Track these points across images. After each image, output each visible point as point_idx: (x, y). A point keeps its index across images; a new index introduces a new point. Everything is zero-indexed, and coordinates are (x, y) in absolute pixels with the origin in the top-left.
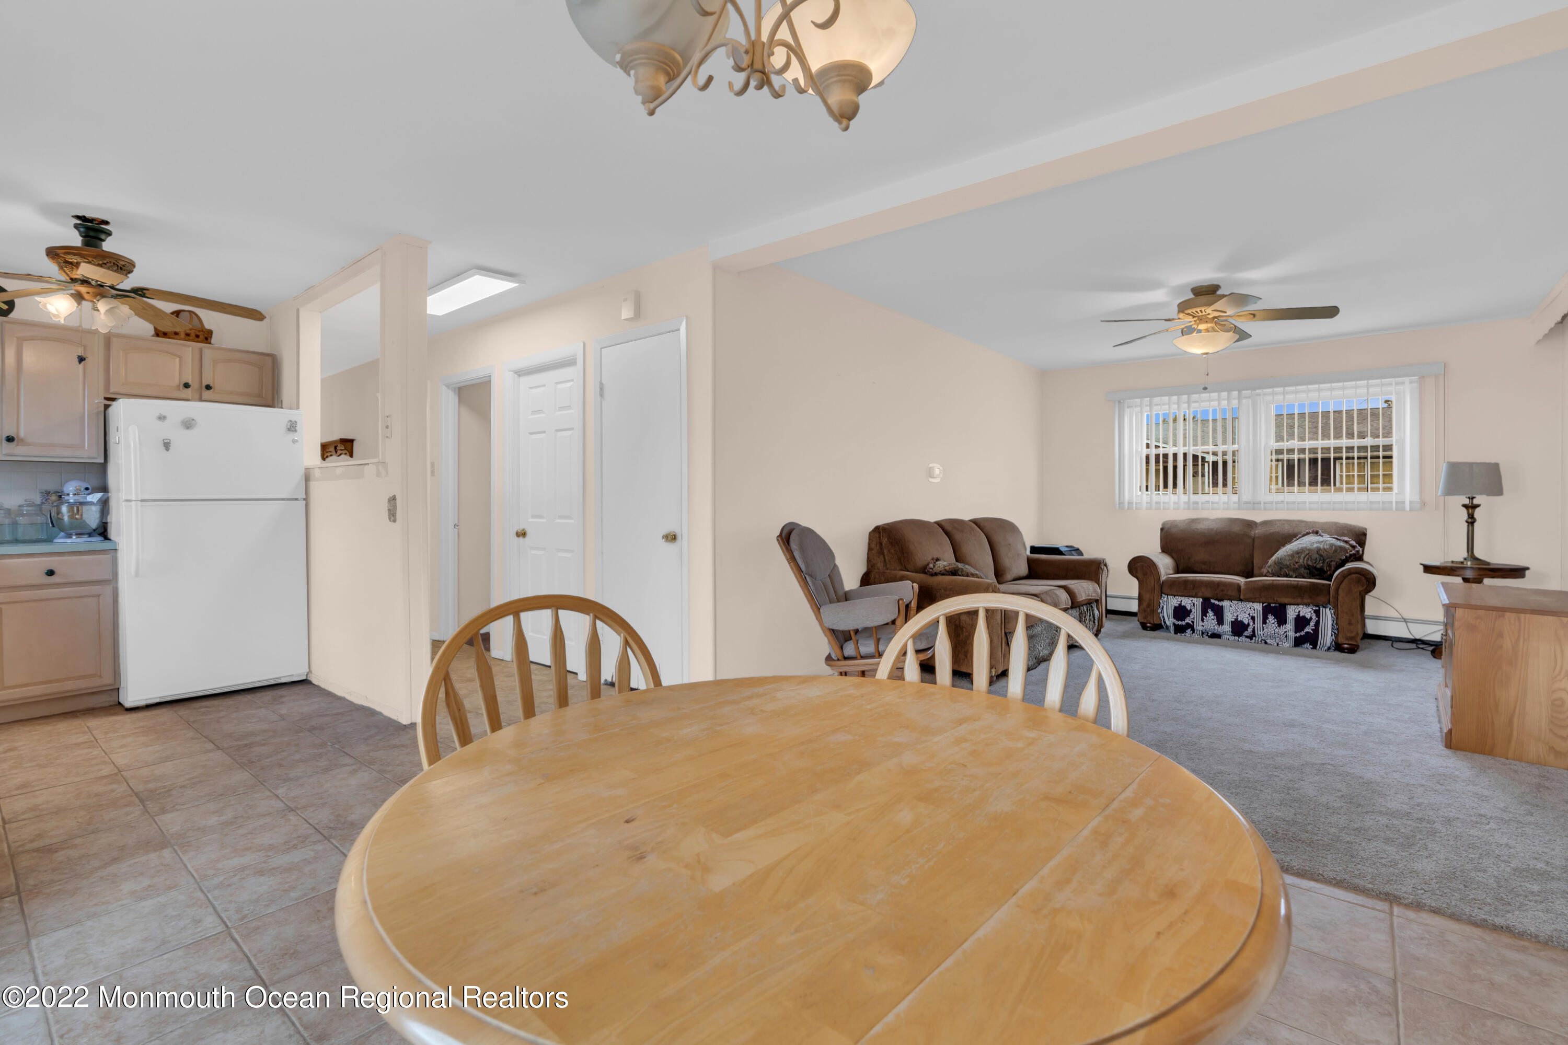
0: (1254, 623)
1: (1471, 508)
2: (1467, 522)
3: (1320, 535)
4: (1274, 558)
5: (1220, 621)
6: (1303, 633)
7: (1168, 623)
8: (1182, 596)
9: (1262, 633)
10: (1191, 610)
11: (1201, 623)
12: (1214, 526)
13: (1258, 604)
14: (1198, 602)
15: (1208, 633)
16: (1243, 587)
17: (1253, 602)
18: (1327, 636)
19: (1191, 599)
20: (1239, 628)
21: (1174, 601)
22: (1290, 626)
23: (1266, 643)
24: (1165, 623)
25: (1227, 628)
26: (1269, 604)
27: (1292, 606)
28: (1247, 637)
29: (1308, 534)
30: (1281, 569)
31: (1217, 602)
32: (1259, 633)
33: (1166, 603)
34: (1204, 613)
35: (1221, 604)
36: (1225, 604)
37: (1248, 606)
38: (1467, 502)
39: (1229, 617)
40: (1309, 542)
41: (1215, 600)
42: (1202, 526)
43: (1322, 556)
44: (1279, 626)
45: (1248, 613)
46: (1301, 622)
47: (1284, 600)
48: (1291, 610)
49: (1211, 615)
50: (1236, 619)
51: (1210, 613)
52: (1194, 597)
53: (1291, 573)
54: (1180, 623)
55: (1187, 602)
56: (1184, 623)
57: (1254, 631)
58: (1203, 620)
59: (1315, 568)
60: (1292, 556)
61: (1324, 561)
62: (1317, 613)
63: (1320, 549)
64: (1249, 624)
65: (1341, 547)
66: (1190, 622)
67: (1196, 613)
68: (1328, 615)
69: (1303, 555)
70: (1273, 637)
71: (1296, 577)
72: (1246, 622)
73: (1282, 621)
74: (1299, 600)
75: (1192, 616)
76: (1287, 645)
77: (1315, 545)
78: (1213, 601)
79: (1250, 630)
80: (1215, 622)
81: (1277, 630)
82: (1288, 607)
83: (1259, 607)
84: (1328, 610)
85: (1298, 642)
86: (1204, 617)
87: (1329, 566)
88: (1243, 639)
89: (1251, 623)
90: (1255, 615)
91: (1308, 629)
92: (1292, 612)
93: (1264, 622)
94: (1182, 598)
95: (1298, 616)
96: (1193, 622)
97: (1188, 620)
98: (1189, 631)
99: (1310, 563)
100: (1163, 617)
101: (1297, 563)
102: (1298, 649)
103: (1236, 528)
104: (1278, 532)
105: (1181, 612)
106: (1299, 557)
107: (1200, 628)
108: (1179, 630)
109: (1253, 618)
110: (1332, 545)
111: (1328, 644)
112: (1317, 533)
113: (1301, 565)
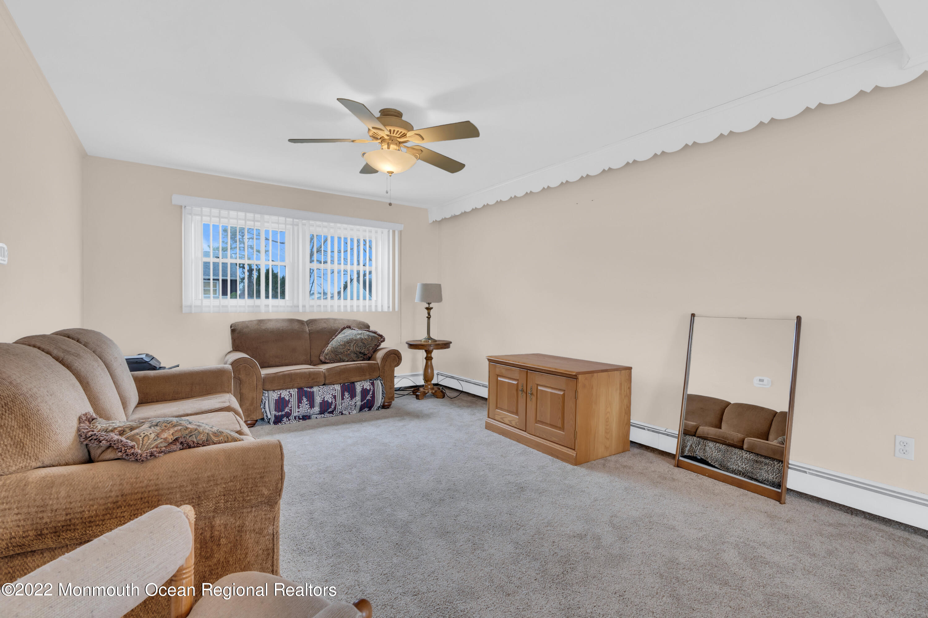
0: (336, 401)
1: (429, 309)
2: (427, 317)
3: (353, 329)
4: (329, 347)
5: (312, 406)
6: (365, 401)
7: (269, 416)
8: (280, 389)
9: (341, 407)
10: (289, 400)
11: (297, 410)
13: (337, 385)
14: (294, 392)
15: (299, 417)
16: (327, 374)
17: (334, 385)
18: (379, 400)
19: (288, 390)
20: (326, 408)
21: (274, 396)
22: (358, 398)
23: (342, 414)
24: (267, 416)
25: (317, 409)
26: (344, 384)
27: (358, 383)
28: (329, 413)
29: (344, 329)
30: (338, 356)
31: (309, 390)
32: (339, 407)
33: (267, 399)
34: (300, 401)
35: (312, 390)
36: (315, 389)
37: (331, 388)
38: (427, 306)
39: (318, 400)
40: (349, 334)
41: (307, 388)
43: (364, 343)
44: (352, 399)
45: (331, 393)
46: (365, 392)
47: (353, 380)
48: (358, 386)
49: (305, 401)
50: (323, 400)
51: (305, 400)
52: (290, 388)
53: (346, 359)
54: (280, 413)
55: (285, 394)
56: (283, 413)
57: (335, 408)
58: (299, 408)
59: (361, 353)
62: (373, 384)
64: (332, 402)
65: (374, 337)
66: (288, 411)
67: (294, 402)
68: (379, 384)
70: (346, 409)
71: (348, 361)
72: (330, 401)
73: (353, 396)
74: (363, 378)
75: (290, 406)
76: (355, 412)
77: (358, 337)
78: (305, 389)
79: (333, 407)
80: (308, 406)
81: (350, 402)
82: (356, 383)
83: (338, 387)
84: (379, 381)
85: (362, 409)
86: (300, 404)
87: (370, 350)
88: (326, 415)
89: (334, 402)
90: (336, 394)
91: (368, 398)
92: (358, 388)
93: (343, 399)
94: (281, 391)
95: (363, 389)
96: (291, 410)
97: (287, 410)
98: (285, 419)
99: (357, 350)
100: (266, 412)
101: (350, 349)
102: (361, 413)
103: (294, 326)
104: (325, 328)
105: (281, 404)
107: (296, 414)
108: (278, 420)
109: (335, 397)
111: (379, 405)
112: (350, 327)
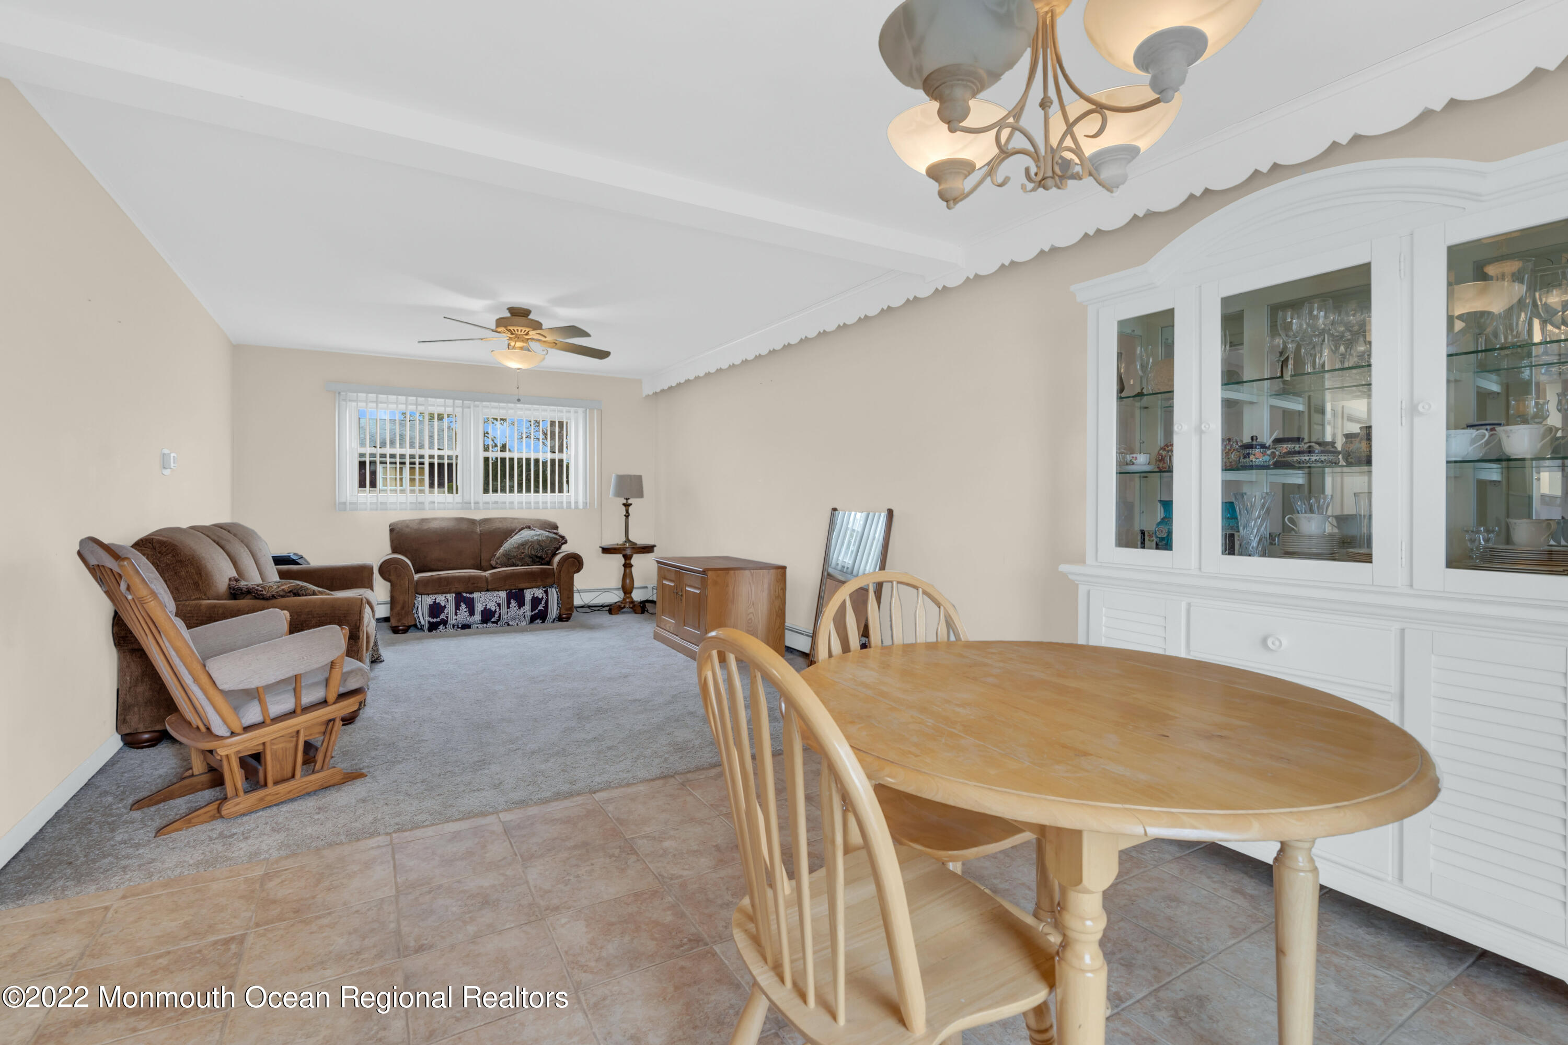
0: (500, 609)
1: (627, 505)
2: (625, 516)
3: (532, 530)
4: (501, 550)
5: (472, 613)
6: (536, 611)
7: (423, 622)
8: (436, 594)
9: (506, 617)
10: (445, 605)
11: (455, 617)
12: (444, 525)
13: (503, 592)
14: (451, 597)
15: (458, 626)
16: (489, 579)
17: (498, 591)
18: (554, 611)
19: (444, 595)
20: (488, 616)
21: (429, 600)
22: (527, 607)
23: (508, 625)
24: (420, 622)
25: (477, 617)
26: (511, 590)
27: (528, 590)
28: (493, 622)
29: (523, 529)
30: (509, 560)
31: (468, 595)
32: (504, 617)
33: (420, 603)
34: (457, 607)
35: (471, 596)
36: (476, 595)
37: (495, 595)
38: (625, 501)
39: (479, 607)
40: (526, 535)
41: (466, 593)
42: (434, 525)
43: (541, 546)
44: (520, 608)
45: (495, 601)
46: (536, 601)
47: (522, 586)
48: (527, 593)
49: (463, 608)
50: (485, 608)
51: (463, 606)
52: (446, 593)
53: (518, 562)
54: (435, 620)
55: (441, 599)
56: (438, 620)
57: (500, 616)
58: (456, 614)
59: (537, 557)
60: (518, 547)
61: (543, 549)
62: (546, 592)
63: (540, 541)
64: (496, 611)
65: (554, 538)
66: (445, 618)
67: (450, 608)
68: (553, 593)
69: (527, 547)
70: (514, 619)
71: (521, 566)
72: (493, 609)
73: (521, 604)
74: (534, 584)
75: (446, 612)
76: (524, 623)
77: (535, 538)
78: (464, 595)
79: (497, 616)
80: (467, 614)
81: (518, 612)
82: (525, 591)
83: (503, 594)
84: (554, 590)
85: (533, 619)
86: (458, 611)
87: (547, 554)
88: (490, 624)
89: (498, 610)
90: (501, 602)
91: (540, 607)
92: (528, 595)
93: (508, 607)
94: (436, 596)
95: (533, 597)
96: (447, 617)
97: (442, 616)
98: (441, 627)
99: (533, 553)
100: (419, 617)
101: (523, 553)
102: (532, 625)
103: (464, 526)
104: (499, 528)
105: (436, 610)
106: (524, 548)
107: (453, 622)
108: (433, 627)
109: (499, 605)
110: (547, 537)
111: (554, 617)
112: (529, 527)
113: (526, 555)
